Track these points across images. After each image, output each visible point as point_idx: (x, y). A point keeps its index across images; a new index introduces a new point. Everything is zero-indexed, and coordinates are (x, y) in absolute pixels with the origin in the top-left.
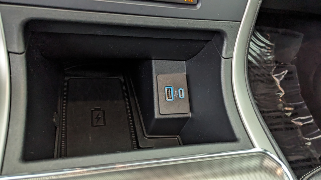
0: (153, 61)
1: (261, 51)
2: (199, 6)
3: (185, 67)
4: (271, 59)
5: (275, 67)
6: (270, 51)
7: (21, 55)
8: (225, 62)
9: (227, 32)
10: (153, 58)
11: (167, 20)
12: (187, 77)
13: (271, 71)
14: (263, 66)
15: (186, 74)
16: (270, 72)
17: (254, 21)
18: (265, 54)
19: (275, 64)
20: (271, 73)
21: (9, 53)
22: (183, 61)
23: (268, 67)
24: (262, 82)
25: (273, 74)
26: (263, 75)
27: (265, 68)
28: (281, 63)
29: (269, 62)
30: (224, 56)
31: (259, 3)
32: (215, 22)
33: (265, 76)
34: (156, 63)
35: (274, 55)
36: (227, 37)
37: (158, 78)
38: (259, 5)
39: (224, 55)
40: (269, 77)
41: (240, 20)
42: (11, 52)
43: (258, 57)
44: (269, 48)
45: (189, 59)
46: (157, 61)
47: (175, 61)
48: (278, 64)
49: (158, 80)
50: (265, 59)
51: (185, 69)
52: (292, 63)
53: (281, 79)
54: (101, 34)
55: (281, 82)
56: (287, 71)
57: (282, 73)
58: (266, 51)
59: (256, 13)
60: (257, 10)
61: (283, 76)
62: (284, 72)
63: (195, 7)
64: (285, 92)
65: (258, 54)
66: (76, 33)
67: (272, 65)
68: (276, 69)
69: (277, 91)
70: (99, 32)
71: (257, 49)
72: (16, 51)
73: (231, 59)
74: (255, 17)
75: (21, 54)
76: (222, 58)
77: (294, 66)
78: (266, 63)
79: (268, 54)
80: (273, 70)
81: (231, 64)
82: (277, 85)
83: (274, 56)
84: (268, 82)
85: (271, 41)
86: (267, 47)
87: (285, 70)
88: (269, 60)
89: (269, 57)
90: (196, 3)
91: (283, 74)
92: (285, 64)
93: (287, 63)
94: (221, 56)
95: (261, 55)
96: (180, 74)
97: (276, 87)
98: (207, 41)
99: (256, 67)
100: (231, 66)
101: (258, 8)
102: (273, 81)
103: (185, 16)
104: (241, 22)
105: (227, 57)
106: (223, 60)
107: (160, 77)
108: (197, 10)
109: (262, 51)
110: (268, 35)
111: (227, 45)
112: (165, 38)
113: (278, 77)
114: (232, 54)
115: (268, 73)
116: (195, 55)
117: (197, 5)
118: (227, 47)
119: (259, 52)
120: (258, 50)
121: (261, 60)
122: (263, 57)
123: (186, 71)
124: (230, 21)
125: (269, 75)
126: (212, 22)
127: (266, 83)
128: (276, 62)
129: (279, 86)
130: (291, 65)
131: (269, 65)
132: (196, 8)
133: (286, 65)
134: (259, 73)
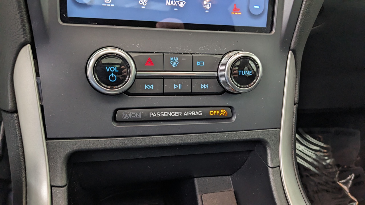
0: (196, 179)
1: (316, 155)
2: (234, 119)
3: (231, 182)
4: (331, 164)
5: (338, 172)
6: (327, 154)
7: (64, 188)
8: (273, 171)
9: (268, 140)
10: (195, 176)
11: (205, 136)
12: (236, 193)
13: (335, 177)
14: (324, 172)
15: (233, 190)
16: (333, 178)
17: (294, 126)
18: (322, 158)
19: (337, 169)
20: (336, 179)
21: (52, 187)
22: (228, 176)
23: (330, 173)
24: (327, 191)
25: (339, 181)
26: (327, 183)
27: (326, 174)
28: (344, 166)
29: (330, 167)
30: (270, 166)
31: (295, 108)
32: (254, 132)
33: (329, 184)
34: (198, 181)
35: (333, 158)
36: (269, 145)
37: (202, 198)
38: (295, 110)
39: (270, 164)
40: (334, 185)
41: (279, 127)
42: (54, 186)
43: (315, 163)
44: (325, 151)
45: (235, 173)
46: (200, 179)
47: (220, 177)
48: (340, 168)
49: (203, 201)
50: (324, 163)
51: (232, 184)
52: (356, 165)
53: (349, 186)
54: (141, 157)
55: (350, 189)
56: (353, 175)
57: (348, 178)
58: (322, 154)
59: (294, 118)
60: (295, 115)
61: (351, 182)
62: (350, 177)
63: (230, 120)
64: (358, 201)
65: (314, 159)
66: (116, 160)
67: (334, 170)
68: (339, 174)
69: (349, 200)
70: (139, 156)
71: (311, 153)
72: (59, 184)
73: (279, 167)
74: (294, 122)
75: (64, 186)
76: (268, 167)
77: (359, 168)
78: (326, 168)
79: (326, 158)
80: (337, 176)
81: (280, 173)
82: (346, 193)
83: (333, 160)
84: (334, 191)
85: (325, 143)
86: (322, 150)
87: (351, 174)
88: (329, 164)
89: (328, 161)
90: (231, 116)
91: (350, 179)
92: (349, 167)
93: (351, 166)
94: (267, 166)
95: (318, 159)
96: (226, 190)
97: (346, 196)
98: (250, 151)
99: (316, 174)
100: (280, 175)
101: (295, 113)
102: (341, 189)
103: (222, 130)
104: (280, 128)
105: (274, 166)
106: (270, 170)
107: (205, 197)
108: (232, 123)
109: (318, 155)
110: (320, 137)
111: (271, 153)
112: (205, 153)
113: (346, 184)
114: (279, 162)
115: (332, 180)
116: (240, 168)
117: (232, 118)
118: (271, 156)
119: (314, 157)
120: (313, 154)
121: (320, 166)
122: (321, 161)
123: (233, 187)
124: (268, 129)
125: (334, 182)
126: (250, 132)
127: (333, 192)
128: (338, 166)
129: (349, 194)
130: (356, 168)
131: (331, 170)
132: (232, 121)
133: (351, 167)
134: (322, 182)
